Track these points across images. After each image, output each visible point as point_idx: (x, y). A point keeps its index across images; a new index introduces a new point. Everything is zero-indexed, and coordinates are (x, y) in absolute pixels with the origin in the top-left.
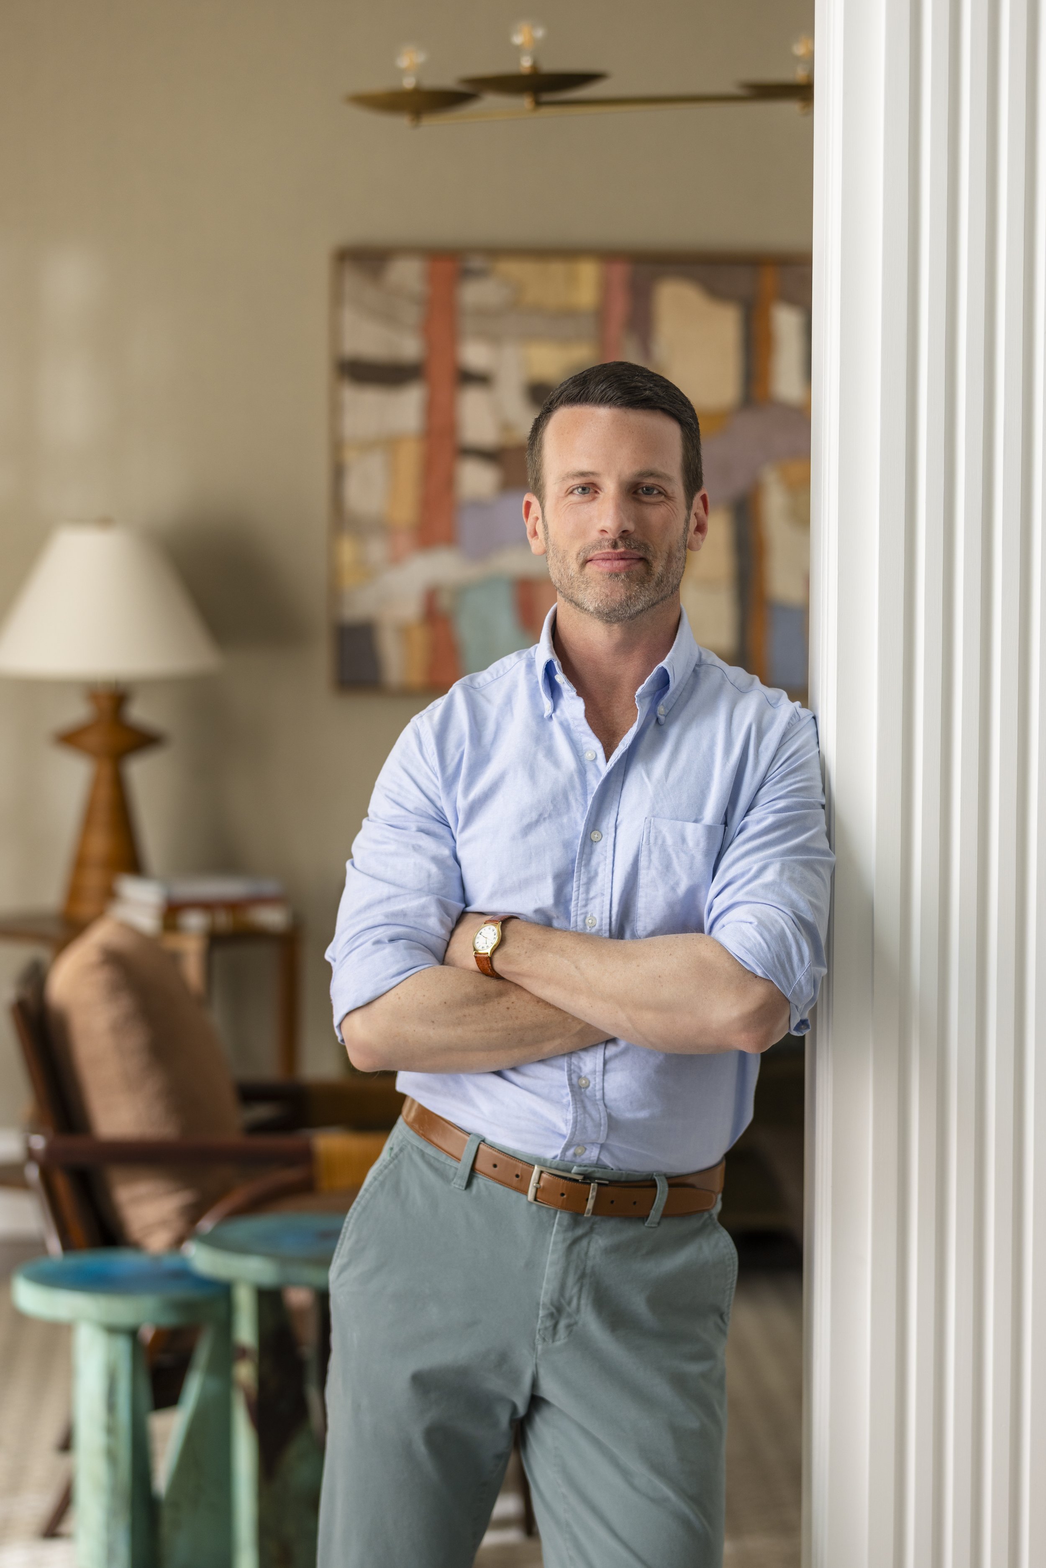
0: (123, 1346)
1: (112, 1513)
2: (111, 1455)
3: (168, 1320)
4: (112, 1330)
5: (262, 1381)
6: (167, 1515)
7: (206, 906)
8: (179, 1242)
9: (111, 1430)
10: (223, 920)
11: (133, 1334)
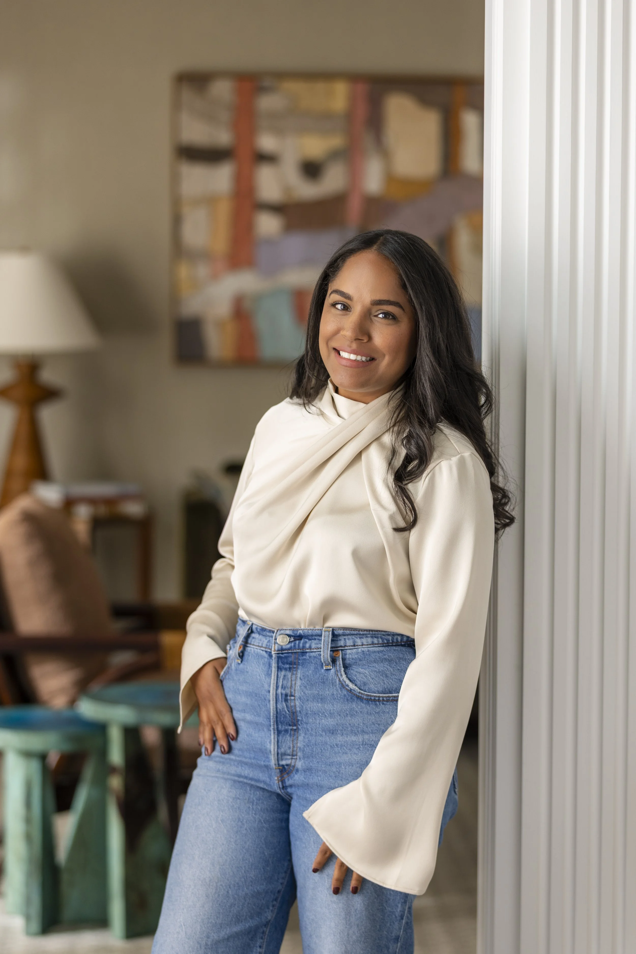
0: (35, 766)
1: (29, 875)
2: (28, 837)
3: (67, 747)
4: (27, 754)
5: (127, 787)
6: (65, 878)
7: (92, 501)
8: (72, 702)
9: (28, 820)
10: (102, 510)
11: (43, 757)
